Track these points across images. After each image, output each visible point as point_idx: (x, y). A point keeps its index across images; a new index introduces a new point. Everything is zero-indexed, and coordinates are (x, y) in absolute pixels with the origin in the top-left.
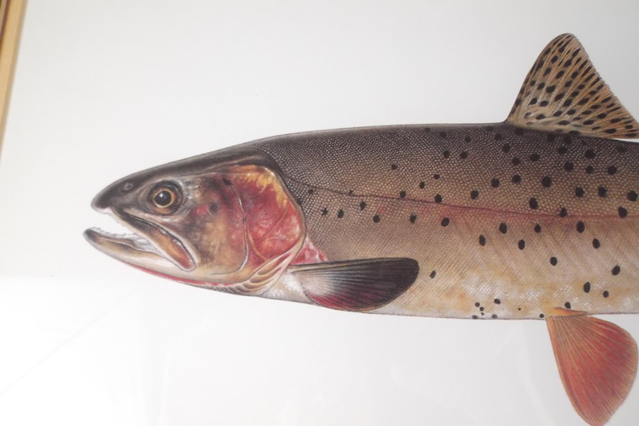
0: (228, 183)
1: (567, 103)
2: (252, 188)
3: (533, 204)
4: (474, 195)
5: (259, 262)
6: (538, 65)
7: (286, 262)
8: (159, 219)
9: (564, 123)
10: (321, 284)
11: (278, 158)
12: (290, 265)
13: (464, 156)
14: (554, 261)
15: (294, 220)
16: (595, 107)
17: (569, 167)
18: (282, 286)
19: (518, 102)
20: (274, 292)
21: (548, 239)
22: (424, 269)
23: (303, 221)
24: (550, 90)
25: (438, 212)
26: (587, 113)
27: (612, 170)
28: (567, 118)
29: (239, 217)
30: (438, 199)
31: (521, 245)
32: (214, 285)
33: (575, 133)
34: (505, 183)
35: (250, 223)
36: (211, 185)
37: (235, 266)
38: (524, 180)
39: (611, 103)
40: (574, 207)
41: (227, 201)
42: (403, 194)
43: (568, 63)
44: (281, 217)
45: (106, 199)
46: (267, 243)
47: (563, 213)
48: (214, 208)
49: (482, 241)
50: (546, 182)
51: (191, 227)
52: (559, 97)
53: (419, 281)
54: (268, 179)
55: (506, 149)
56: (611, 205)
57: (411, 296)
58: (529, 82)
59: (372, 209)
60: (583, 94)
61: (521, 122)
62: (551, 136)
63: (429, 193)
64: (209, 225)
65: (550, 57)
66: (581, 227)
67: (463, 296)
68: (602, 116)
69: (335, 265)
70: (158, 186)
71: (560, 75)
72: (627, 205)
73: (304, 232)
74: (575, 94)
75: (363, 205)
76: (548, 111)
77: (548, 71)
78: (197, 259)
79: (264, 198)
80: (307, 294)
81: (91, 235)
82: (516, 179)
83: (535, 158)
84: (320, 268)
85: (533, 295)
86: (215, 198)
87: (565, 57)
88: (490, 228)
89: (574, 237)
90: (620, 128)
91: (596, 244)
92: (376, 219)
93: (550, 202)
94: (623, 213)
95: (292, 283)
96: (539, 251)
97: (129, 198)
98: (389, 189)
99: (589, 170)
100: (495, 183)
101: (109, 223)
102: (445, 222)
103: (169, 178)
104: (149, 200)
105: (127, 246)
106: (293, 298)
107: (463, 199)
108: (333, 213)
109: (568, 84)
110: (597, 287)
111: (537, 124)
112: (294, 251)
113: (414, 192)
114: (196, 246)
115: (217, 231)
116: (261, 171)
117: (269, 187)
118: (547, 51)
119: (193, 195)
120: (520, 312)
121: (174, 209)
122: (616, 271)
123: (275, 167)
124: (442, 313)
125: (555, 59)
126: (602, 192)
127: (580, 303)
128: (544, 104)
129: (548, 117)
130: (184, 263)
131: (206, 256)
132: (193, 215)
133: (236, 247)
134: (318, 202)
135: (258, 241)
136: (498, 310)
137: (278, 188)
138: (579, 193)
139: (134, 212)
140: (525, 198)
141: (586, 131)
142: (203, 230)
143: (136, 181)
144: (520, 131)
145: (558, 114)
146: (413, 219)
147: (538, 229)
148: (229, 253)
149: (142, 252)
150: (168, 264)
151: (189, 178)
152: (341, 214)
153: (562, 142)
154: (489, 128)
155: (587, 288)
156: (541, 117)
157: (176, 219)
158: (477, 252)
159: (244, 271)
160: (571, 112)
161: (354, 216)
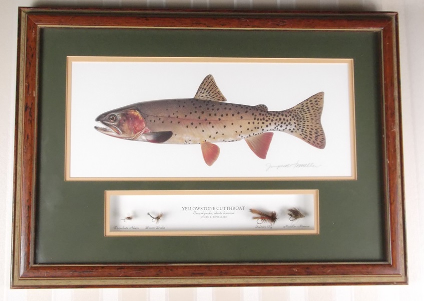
0: (127, 114)
1: (209, 93)
2: (133, 115)
3: (199, 118)
4: (186, 116)
5: (136, 133)
6: (203, 83)
7: (142, 133)
8: (112, 123)
9: (208, 98)
10: (150, 138)
11: (139, 108)
12: (143, 133)
13: (184, 106)
14: (203, 131)
15: (144, 123)
16: (215, 94)
17: (208, 109)
18: (141, 138)
19: (197, 93)
20: (140, 140)
21: (202, 126)
22: (174, 133)
23: (146, 123)
24: (205, 89)
25: (177, 120)
26: (213, 95)
27: (218, 109)
28: (208, 96)
29: (131, 122)
30: (177, 117)
31: (196, 127)
32: (125, 138)
33: (210, 100)
34: (193, 113)
35: (133, 124)
36: (123, 115)
37: (130, 134)
38: (197, 112)
39: (219, 93)
40: (209, 118)
41: (128, 119)
42: (169, 116)
43: (210, 82)
44: (141, 122)
45: (98, 119)
46: (137, 128)
47: (206, 120)
48: (124, 121)
49: (187, 127)
50: (203, 113)
51: (119, 125)
52: (207, 91)
53: (172, 136)
54: (137, 113)
55: (194, 104)
56: (217, 118)
57: (170, 140)
58: (200, 87)
59: (162, 119)
60: (213, 91)
61: (198, 98)
62: (205, 101)
63: (175, 116)
64: (124, 125)
65: (206, 81)
66: (210, 123)
67: (182, 139)
68: (217, 96)
69: (153, 133)
70: (111, 115)
71: (208, 85)
72: (221, 117)
73: (146, 126)
74: (211, 90)
75: (160, 119)
76: (204, 95)
77: (205, 84)
78: (121, 133)
79: (136, 118)
80: (147, 140)
81: (96, 128)
82: (196, 112)
83: (200, 107)
84: (150, 134)
85: (198, 139)
86: (125, 118)
87: (209, 81)
88: (189, 124)
89: (208, 125)
90: (221, 99)
91: (213, 127)
92: (163, 122)
93: (203, 117)
94: (220, 119)
95: (144, 137)
96: (200, 129)
97: (104, 118)
98: (166, 115)
99: (213, 109)
100: (191, 113)
101: (100, 125)
102: (179, 123)
103: (113, 114)
104: (109, 119)
105: (105, 130)
106: (144, 141)
107: (183, 117)
108: (153, 121)
109: (209, 88)
110: (212, 137)
111: (201, 98)
112: (144, 130)
113: (172, 116)
114: (121, 130)
115: (126, 126)
116: (135, 111)
117: (137, 115)
118: (205, 79)
119: (119, 117)
120: (195, 142)
121: (115, 121)
122: (217, 133)
123: (138, 110)
124: (178, 143)
125: (206, 82)
126: (215, 115)
127: (208, 140)
128: (203, 93)
129: (204, 96)
130: (118, 133)
131: (123, 132)
132: (119, 122)
133: (130, 129)
134: (149, 119)
135: (135, 128)
136: (190, 142)
137: (140, 115)
138: (210, 115)
139: (105, 122)
140: (198, 116)
141: (213, 100)
142: (122, 126)
143: (105, 114)
144: (197, 100)
145: (206, 96)
146: (171, 122)
147: (200, 124)
148: (129, 131)
149: (108, 131)
150: (115, 134)
151: (118, 113)
152: (155, 121)
153: (207, 103)
154: (190, 100)
155: (210, 137)
156: (202, 96)
157: (116, 123)
158: (186, 129)
159: (132, 135)
160: (210, 95)
161: (158, 122)
